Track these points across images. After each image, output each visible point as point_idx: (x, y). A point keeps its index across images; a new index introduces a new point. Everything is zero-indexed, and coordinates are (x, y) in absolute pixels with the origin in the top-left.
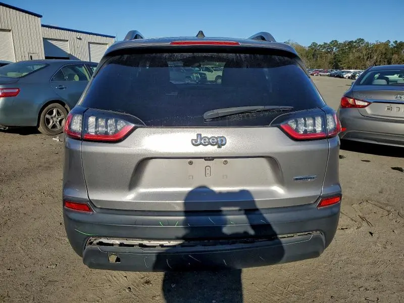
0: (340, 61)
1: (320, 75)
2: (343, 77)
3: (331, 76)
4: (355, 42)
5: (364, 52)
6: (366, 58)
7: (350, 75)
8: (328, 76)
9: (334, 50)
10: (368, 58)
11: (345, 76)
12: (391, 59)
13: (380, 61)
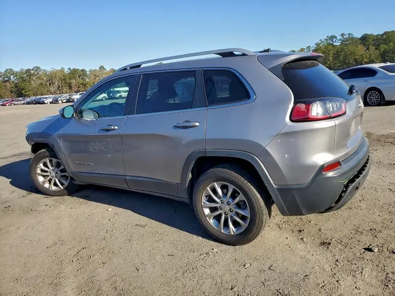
0: (23, 89)
1: (14, 104)
2: (45, 103)
3: (28, 103)
4: (33, 70)
5: (45, 79)
6: (48, 84)
7: (51, 100)
8: (24, 104)
9: (12, 78)
10: (50, 84)
11: (46, 102)
12: (70, 83)
13: (62, 86)
